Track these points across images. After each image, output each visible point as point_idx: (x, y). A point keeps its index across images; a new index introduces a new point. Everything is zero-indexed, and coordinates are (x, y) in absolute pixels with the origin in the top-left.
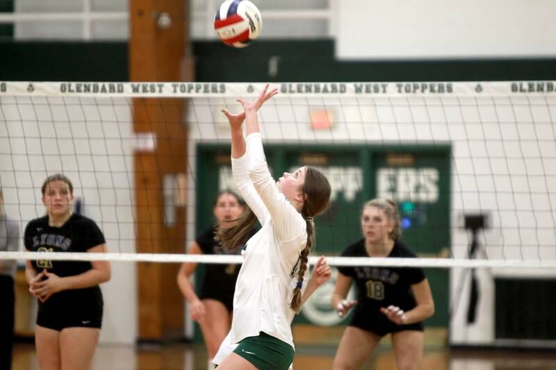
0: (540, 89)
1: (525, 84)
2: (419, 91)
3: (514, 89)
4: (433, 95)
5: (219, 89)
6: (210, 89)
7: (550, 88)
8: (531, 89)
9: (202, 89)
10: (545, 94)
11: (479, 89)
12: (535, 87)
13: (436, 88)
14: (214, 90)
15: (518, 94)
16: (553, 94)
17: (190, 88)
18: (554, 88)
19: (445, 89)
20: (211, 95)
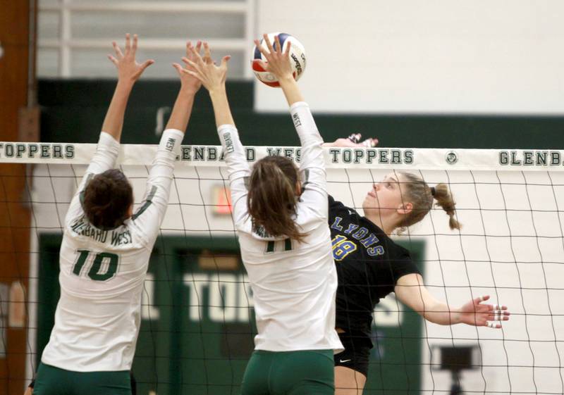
0: (542, 161)
1: (520, 154)
2: (363, 160)
3: (503, 160)
4: (383, 166)
5: (64, 152)
6: (51, 151)
7: (556, 160)
8: (528, 161)
9: (39, 152)
10: (549, 168)
11: (452, 159)
12: (534, 158)
13: (389, 157)
14: (57, 153)
15: (509, 167)
16: (560, 168)
17: (21, 150)
18: (562, 160)
19: (403, 158)
20: (52, 160)
